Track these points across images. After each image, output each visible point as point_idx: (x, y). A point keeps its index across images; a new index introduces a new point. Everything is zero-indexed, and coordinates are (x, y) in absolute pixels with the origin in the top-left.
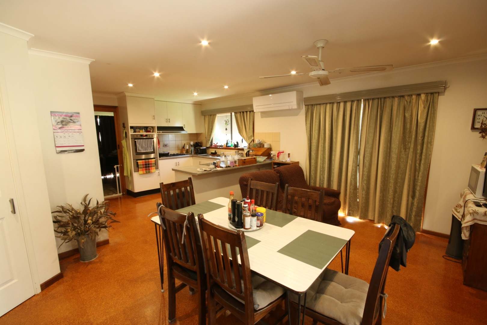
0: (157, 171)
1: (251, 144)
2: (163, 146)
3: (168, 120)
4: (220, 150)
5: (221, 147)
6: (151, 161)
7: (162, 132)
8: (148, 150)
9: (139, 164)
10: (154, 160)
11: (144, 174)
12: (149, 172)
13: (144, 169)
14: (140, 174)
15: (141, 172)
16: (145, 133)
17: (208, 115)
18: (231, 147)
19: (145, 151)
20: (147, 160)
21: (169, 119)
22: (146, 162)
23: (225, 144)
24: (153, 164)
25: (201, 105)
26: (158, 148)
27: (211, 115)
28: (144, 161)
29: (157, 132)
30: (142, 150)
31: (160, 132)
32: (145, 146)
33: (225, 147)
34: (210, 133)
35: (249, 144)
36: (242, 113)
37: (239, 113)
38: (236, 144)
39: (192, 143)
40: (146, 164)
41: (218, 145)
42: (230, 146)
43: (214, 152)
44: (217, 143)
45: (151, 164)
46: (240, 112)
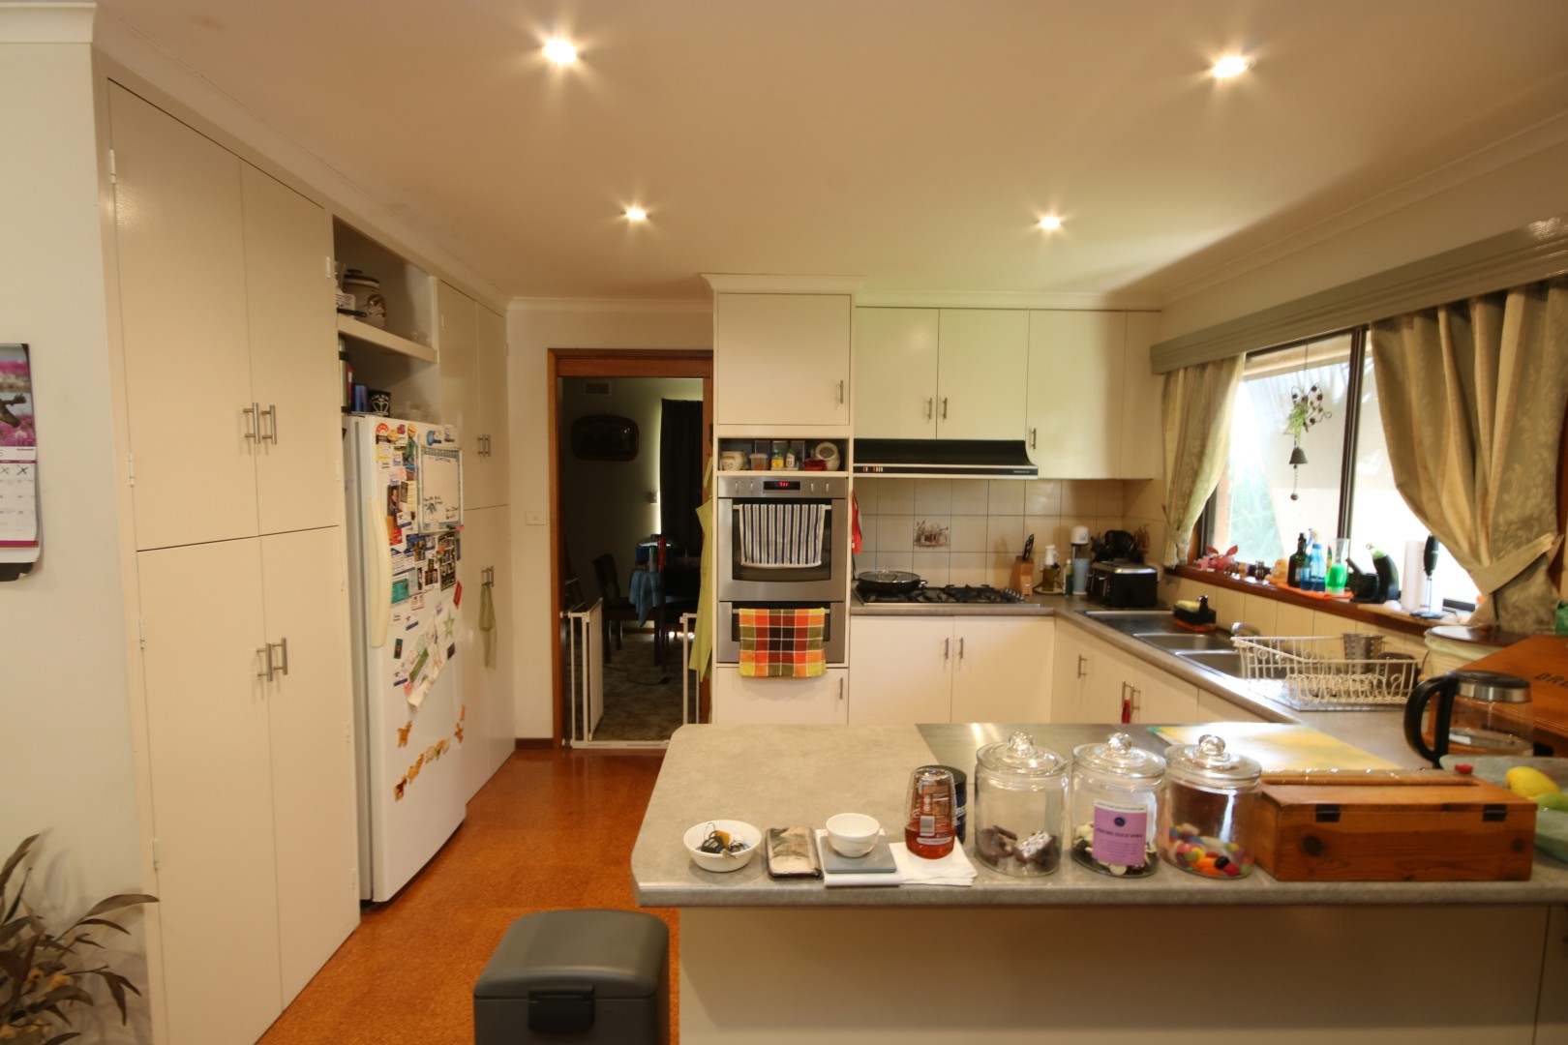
0: (834, 674)
1: (1514, 597)
2: (918, 540)
3: (940, 408)
4: (1241, 596)
5: (1255, 583)
6: (805, 619)
7: (887, 470)
8: (794, 559)
9: (741, 625)
10: (822, 611)
11: (759, 677)
12: (788, 674)
13: (764, 655)
14: (746, 678)
15: (748, 668)
16: (794, 474)
17: (1186, 369)
18: (1329, 590)
19: (778, 565)
20: (782, 612)
21: (945, 402)
22: (774, 620)
23: (1279, 563)
24: (816, 632)
25: (1158, 311)
26: (853, 551)
27: (1203, 366)
28: (767, 612)
29: (851, 469)
30: (764, 557)
31: (871, 470)
32: (780, 540)
33: (1283, 584)
34: (1187, 484)
35: (1496, 596)
36: (1442, 316)
37: (1418, 322)
38: (1368, 568)
39: (1080, 535)
40: (774, 632)
41: (1237, 558)
42: (1320, 586)
43: (1191, 605)
44: (1234, 550)
45: (803, 632)
46: (1430, 314)
